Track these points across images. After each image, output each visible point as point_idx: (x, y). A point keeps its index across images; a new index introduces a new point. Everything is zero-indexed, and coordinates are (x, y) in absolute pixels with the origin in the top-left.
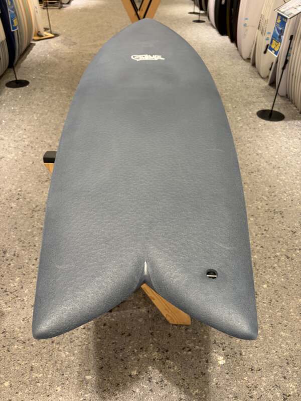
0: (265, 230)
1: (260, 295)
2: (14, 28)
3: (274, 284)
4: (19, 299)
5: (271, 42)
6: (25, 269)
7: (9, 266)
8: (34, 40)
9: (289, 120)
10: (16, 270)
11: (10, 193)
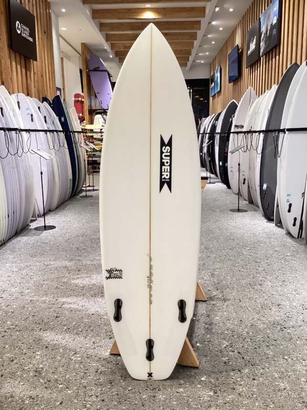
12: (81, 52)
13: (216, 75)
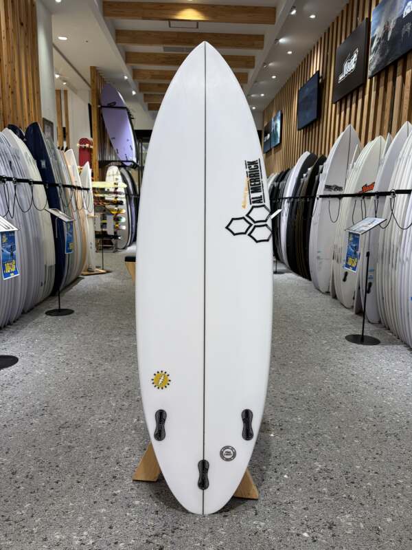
0: (377, 454)
1: (384, 532)
2: (70, 251)
3: (401, 517)
4: (26, 530)
5: (347, 260)
6: (39, 494)
7: (18, 490)
8: (82, 275)
9: (386, 344)
10: (27, 494)
11: (32, 408)
12: (89, 82)
13: (273, 124)
